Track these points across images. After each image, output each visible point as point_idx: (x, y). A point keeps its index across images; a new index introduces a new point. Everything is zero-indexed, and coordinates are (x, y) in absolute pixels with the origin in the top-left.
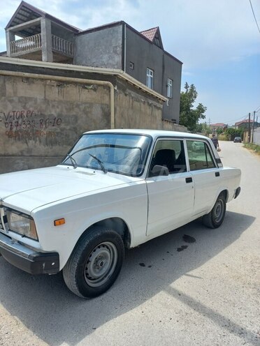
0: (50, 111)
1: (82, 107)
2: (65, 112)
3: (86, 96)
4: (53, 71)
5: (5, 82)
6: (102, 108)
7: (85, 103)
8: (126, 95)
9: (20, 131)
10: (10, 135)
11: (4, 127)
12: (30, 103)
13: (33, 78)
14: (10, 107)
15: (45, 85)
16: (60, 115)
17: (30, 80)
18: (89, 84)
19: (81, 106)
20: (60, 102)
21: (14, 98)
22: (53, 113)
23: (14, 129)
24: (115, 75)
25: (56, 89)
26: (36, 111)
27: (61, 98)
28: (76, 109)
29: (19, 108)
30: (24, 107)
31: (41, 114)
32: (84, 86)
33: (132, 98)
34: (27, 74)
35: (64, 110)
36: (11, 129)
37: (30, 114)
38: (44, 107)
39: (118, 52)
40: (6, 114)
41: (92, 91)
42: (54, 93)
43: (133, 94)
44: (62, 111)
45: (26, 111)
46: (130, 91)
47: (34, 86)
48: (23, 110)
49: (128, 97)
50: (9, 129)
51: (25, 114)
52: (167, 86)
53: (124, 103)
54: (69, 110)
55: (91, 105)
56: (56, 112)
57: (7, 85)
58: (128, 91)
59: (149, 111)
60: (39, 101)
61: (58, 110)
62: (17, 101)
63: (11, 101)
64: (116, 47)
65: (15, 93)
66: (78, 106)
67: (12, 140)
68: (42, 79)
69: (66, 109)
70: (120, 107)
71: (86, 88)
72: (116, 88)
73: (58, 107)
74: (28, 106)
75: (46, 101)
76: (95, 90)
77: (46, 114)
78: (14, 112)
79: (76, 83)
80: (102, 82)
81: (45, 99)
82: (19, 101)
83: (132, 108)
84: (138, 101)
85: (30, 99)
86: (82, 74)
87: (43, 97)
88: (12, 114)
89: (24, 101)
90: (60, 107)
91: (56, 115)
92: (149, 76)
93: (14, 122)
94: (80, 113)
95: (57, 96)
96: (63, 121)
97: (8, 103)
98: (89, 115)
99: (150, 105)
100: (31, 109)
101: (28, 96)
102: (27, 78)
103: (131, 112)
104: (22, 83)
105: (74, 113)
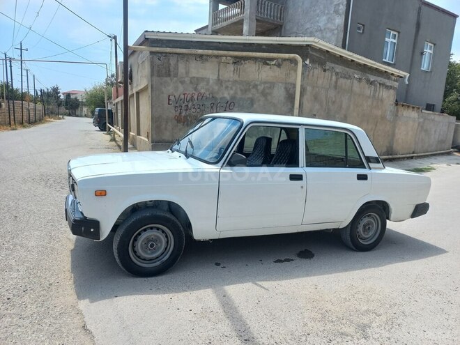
0: (223, 94)
1: (261, 88)
2: (239, 95)
3: (267, 73)
4: (229, 46)
5: (178, 61)
6: (286, 88)
7: (265, 83)
8: (325, 71)
9: (190, 115)
10: (179, 121)
11: (174, 111)
12: (202, 84)
13: (208, 56)
14: (181, 89)
15: (219, 63)
16: (233, 98)
17: (204, 57)
18: (272, 59)
19: (259, 87)
20: (235, 82)
21: (186, 79)
22: (226, 95)
23: (183, 114)
24: (308, 45)
25: (232, 67)
26: (207, 93)
27: (236, 78)
28: (253, 91)
29: (190, 91)
30: (196, 89)
31: (213, 97)
32: (265, 61)
33: (337, 74)
34: (200, 51)
35: (239, 92)
36: (180, 113)
37: (201, 96)
38: (216, 88)
39: (341, 11)
40: (177, 97)
41: (275, 67)
42: (229, 73)
43: (339, 68)
44: (236, 93)
45: (197, 94)
46: (333, 65)
47: (208, 65)
48: (194, 92)
49: (328, 73)
50: (178, 113)
51: (196, 97)
52: (422, 54)
53: (320, 82)
54: (245, 91)
55: (272, 85)
56: (229, 94)
57: (180, 65)
58: (329, 65)
59: (368, 91)
60: (211, 82)
61: (232, 92)
62: (188, 82)
63: (182, 82)
64: (339, 4)
65: (187, 73)
66: (255, 86)
67: (180, 125)
68: (217, 57)
69: (241, 90)
70: (313, 87)
71: (268, 64)
72: (307, 62)
73: (231, 88)
74: (199, 87)
75: (219, 81)
76: (279, 66)
77: (217, 96)
78: (184, 94)
79: (255, 59)
80: (287, 56)
81: (219, 79)
82: (191, 82)
83: (336, 87)
84: (349, 77)
85: (203, 79)
86: (264, 47)
87: (216, 77)
88: (182, 97)
89: (196, 81)
90: (234, 88)
91: (228, 98)
92: (390, 40)
93: (183, 105)
94: (257, 95)
95: (232, 75)
96: (236, 105)
97: (180, 84)
98: (269, 98)
99: (371, 83)
100: (203, 91)
101: (201, 76)
102: (201, 56)
103: (332, 93)
104: (195, 61)
105: (250, 96)
